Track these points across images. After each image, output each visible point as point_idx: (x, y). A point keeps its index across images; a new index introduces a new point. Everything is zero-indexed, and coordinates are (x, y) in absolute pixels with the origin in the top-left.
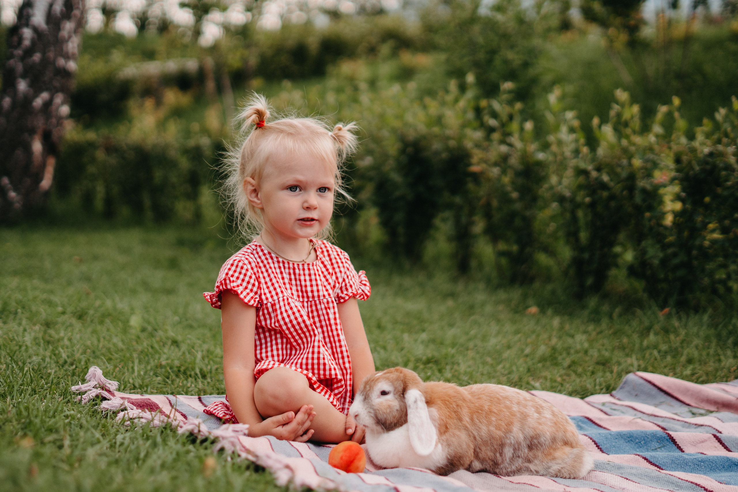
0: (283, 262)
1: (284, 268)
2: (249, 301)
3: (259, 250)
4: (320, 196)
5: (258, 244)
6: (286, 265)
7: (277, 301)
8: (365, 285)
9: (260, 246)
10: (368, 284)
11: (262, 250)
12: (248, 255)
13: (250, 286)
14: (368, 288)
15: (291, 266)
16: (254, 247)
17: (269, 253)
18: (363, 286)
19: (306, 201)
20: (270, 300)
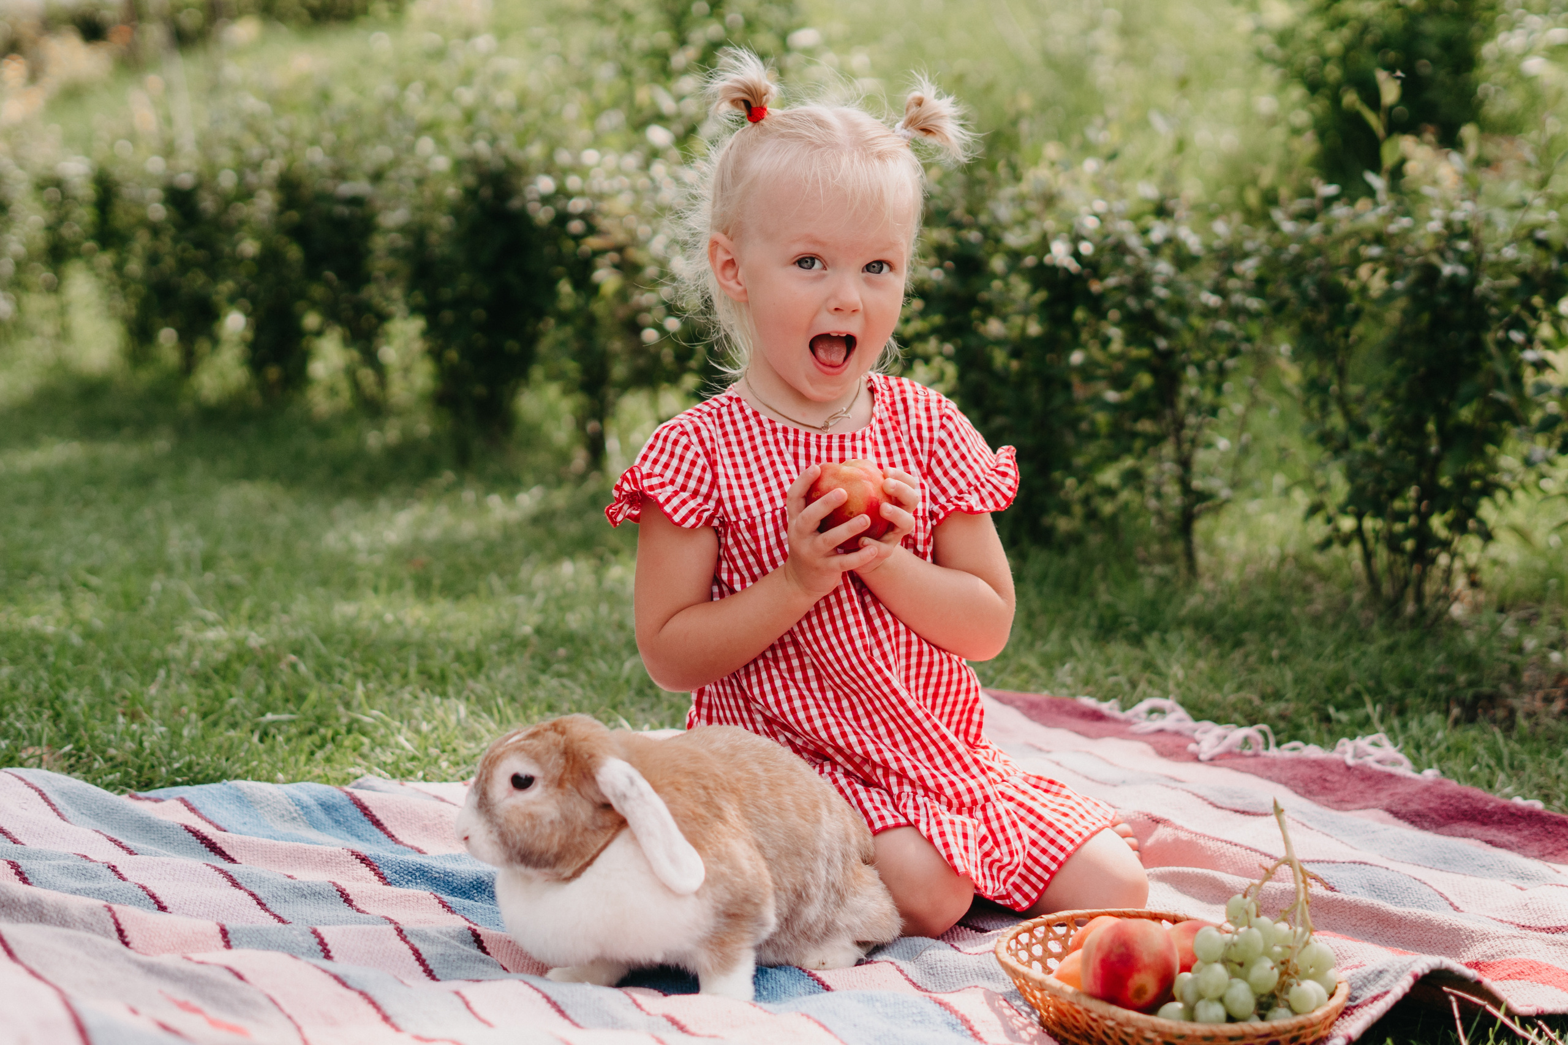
0: (785, 430)
1: (787, 443)
2: (685, 519)
3: (735, 407)
4: (868, 281)
5: (735, 396)
6: (791, 437)
7: (758, 520)
8: (1004, 475)
9: (738, 400)
10: (1012, 472)
11: (742, 410)
12: (700, 417)
13: (692, 484)
14: (1010, 482)
15: (802, 438)
16: (725, 401)
17: (756, 414)
18: (1000, 477)
19: (834, 296)
20: (744, 515)
